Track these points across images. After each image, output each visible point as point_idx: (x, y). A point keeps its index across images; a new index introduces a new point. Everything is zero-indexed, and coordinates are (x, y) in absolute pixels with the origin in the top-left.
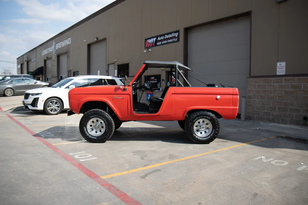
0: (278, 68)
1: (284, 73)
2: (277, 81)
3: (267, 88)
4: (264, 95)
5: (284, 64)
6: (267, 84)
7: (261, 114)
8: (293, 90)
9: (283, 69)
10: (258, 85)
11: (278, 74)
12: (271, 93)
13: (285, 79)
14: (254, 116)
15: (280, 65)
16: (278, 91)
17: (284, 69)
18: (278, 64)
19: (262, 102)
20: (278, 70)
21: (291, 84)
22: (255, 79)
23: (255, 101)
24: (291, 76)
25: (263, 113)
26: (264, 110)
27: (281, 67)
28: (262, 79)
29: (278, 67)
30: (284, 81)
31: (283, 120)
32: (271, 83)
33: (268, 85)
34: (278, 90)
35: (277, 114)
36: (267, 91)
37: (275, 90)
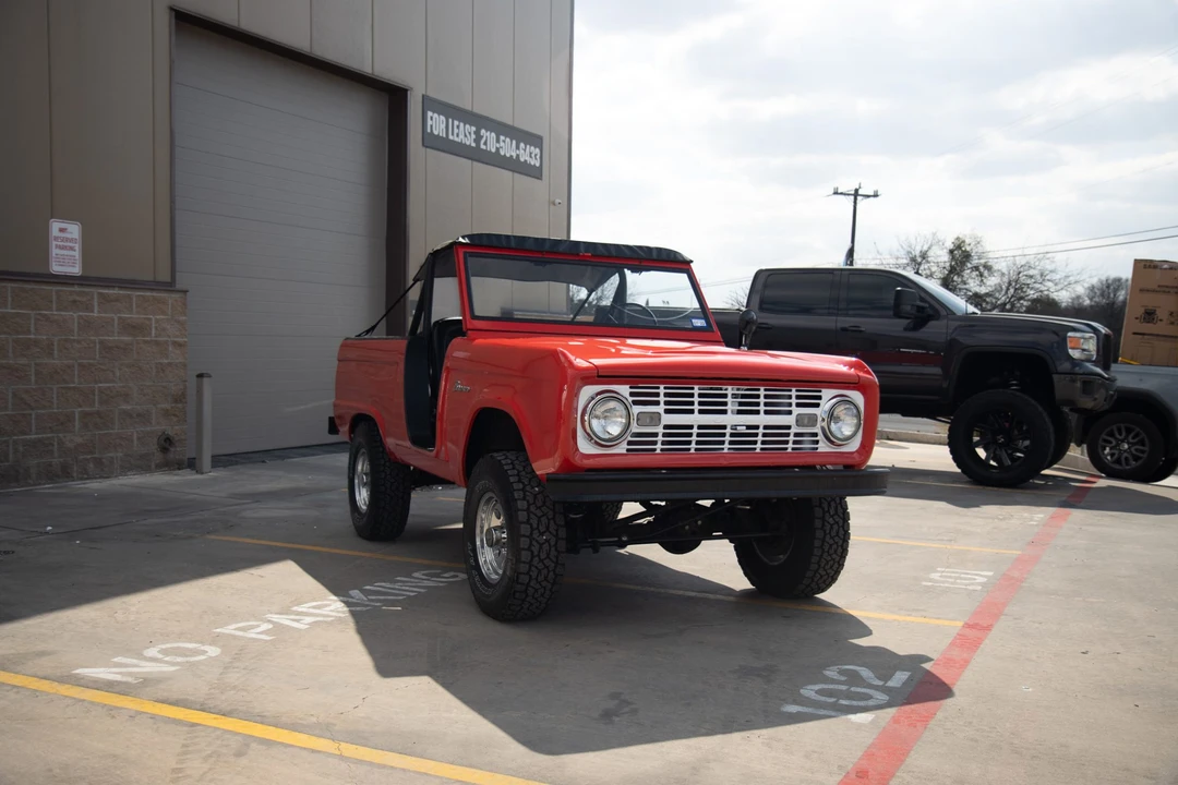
0: (54, 243)
1: (76, 270)
2: (75, 301)
3: (32, 329)
4: (23, 361)
5: (74, 230)
6: (32, 313)
7: (16, 450)
8: (126, 338)
9: (72, 253)
11: (56, 268)
12: (52, 354)
13: (99, 293)
15: (62, 230)
16: (75, 345)
17: (77, 254)
18: (55, 226)
19: (14, 395)
20: (54, 251)
21: (120, 318)
24: (121, 288)
25: (21, 449)
26: (26, 434)
27: (67, 240)
28: (10, 285)
29: (56, 238)
30: (96, 304)
31: (98, 462)
32: (50, 309)
33: (36, 319)
34: (79, 342)
35: (79, 440)
36: (36, 343)
37: (66, 340)
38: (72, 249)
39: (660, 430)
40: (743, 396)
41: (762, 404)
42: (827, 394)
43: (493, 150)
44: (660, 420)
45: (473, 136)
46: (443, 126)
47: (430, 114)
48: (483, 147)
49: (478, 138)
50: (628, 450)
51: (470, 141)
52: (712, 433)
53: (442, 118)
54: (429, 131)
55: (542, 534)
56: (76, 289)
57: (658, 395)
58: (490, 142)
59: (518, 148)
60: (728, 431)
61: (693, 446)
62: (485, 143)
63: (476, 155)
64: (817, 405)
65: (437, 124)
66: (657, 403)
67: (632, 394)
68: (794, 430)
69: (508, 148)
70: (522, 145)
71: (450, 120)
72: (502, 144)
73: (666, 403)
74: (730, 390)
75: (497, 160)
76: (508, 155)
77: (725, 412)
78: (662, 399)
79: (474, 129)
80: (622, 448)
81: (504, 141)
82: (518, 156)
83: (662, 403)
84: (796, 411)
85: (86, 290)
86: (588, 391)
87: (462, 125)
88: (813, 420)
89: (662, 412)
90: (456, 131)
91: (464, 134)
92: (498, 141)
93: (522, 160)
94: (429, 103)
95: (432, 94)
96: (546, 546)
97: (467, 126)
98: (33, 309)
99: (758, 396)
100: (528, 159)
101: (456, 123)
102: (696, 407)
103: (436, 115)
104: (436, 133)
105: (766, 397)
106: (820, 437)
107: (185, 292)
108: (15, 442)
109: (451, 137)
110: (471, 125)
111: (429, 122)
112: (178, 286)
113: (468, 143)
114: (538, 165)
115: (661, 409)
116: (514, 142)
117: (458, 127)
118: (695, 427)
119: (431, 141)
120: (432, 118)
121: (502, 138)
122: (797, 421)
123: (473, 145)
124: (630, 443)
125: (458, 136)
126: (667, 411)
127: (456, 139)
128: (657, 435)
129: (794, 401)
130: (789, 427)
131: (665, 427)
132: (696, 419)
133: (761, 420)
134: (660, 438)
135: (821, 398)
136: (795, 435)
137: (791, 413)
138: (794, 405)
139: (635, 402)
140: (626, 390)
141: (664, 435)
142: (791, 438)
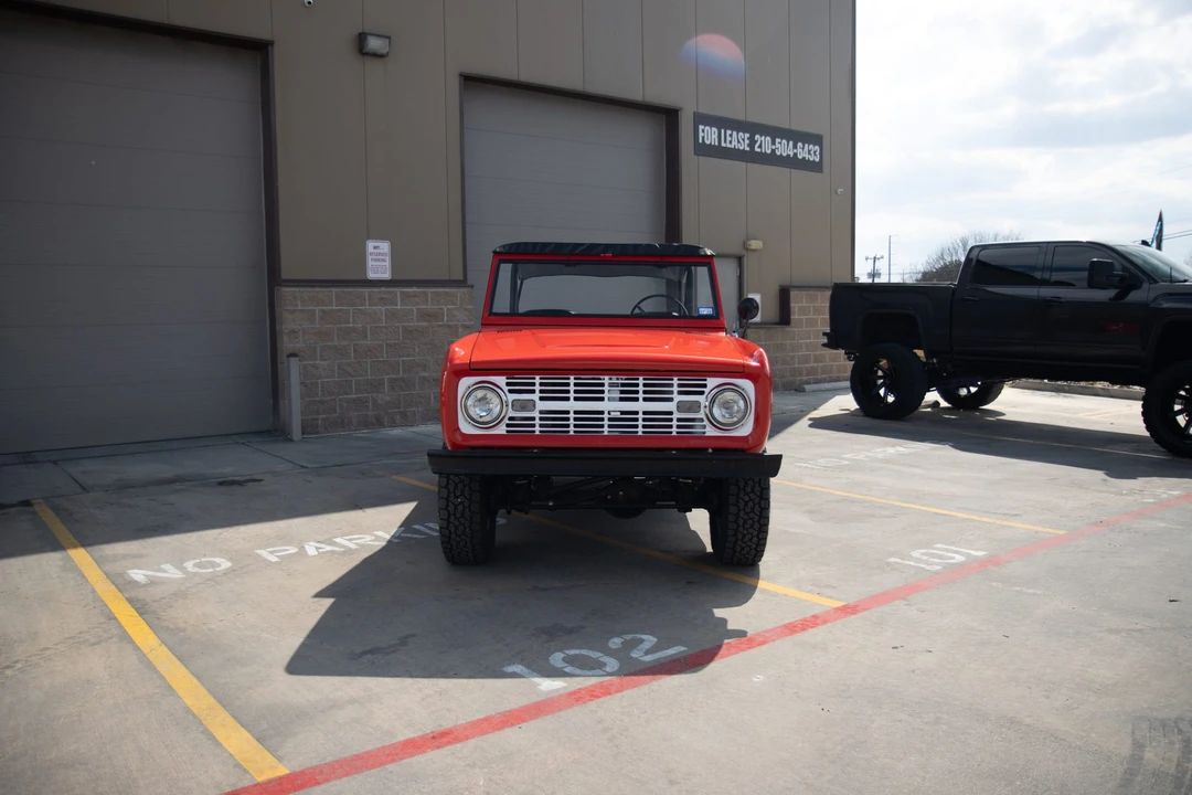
0: (370, 257)
1: (387, 276)
2: (382, 299)
3: (351, 320)
4: (345, 343)
5: (385, 247)
6: (351, 309)
7: (341, 406)
8: (425, 324)
9: (383, 263)
10: (323, 310)
11: (371, 275)
12: (366, 337)
13: (402, 292)
14: (317, 419)
15: (375, 248)
16: (384, 330)
17: (387, 264)
18: (371, 245)
19: (339, 366)
20: (370, 263)
21: (418, 309)
22: (310, 289)
23: (315, 367)
24: (418, 287)
25: (345, 405)
26: (347, 394)
27: (380, 254)
28: (334, 290)
29: (371, 254)
30: (399, 299)
31: (404, 415)
32: (364, 305)
33: (354, 313)
34: (386, 328)
35: (387, 398)
36: (354, 329)
37: (376, 327)
38: (383, 260)
39: (536, 415)
40: (623, 385)
41: (641, 392)
42: (712, 382)
43: (769, 152)
44: (536, 406)
45: (747, 142)
46: (715, 136)
47: (701, 127)
48: (757, 150)
49: (752, 143)
50: (508, 431)
51: (744, 146)
52: (590, 418)
53: (714, 129)
54: (701, 141)
55: (457, 497)
56: (383, 289)
57: (534, 384)
58: (765, 144)
59: (795, 147)
60: (606, 416)
61: (572, 428)
62: (760, 146)
63: (751, 157)
64: (702, 393)
65: (709, 135)
66: (533, 392)
67: (508, 384)
68: (676, 416)
69: (784, 148)
70: (800, 144)
71: (723, 131)
72: (778, 145)
73: (541, 391)
74: (606, 380)
75: (773, 159)
76: (785, 155)
77: (602, 399)
78: (537, 388)
79: (747, 135)
80: (502, 430)
81: (780, 143)
82: (795, 154)
83: (537, 391)
84: (677, 398)
85: (391, 289)
86: (465, 383)
87: (735, 133)
88: (695, 407)
89: (537, 399)
90: (729, 139)
91: (737, 141)
92: (773, 143)
93: (800, 157)
94: (701, 119)
95: (703, 110)
96: (460, 508)
97: (741, 134)
98: (351, 306)
99: (637, 385)
100: (807, 156)
101: (729, 132)
102: (572, 395)
103: (707, 128)
104: (708, 142)
105: (645, 385)
106: (706, 422)
107: (472, 286)
108: (340, 400)
109: (723, 144)
110: (744, 132)
111: (701, 134)
112: (469, 283)
113: (741, 148)
114: (817, 160)
115: (536, 397)
116: (791, 143)
117: (731, 135)
118: (572, 412)
119: (703, 150)
120: (703, 131)
121: (778, 140)
122: (678, 407)
123: (747, 149)
124: (508, 425)
125: (731, 142)
126: (541, 399)
127: (729, 146)
128: (533, 419)
129: (675, 389)
130: (671, 413)
131: (541, 412)
132: (572, 406)
133: (641, 406)
134: (537, 422)
135: (705, 386)
136: (679, 420)
137: (671, 400)
138: (675, 392)
139: (511, 391)
140: (501, 380)
141: (541, 419)
142: (675, 423)
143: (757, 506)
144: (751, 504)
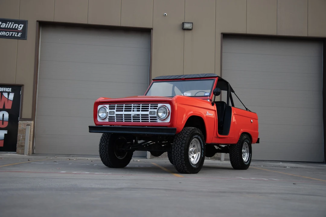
39: (115, 116)
40: (136, 107)
41: (141, 109)
42: (159, 105)
44: (114, 113)
50: (109, 121)
52: (128, 117)
55: (103, 143)
57: (115, 107)
60: (132, 116)
61: (124, 120)
64: (156, 109)
66: (114, 109)
67: (109, 107)
68: (149, 116)
74: (133, 105)
77: (131, 111)
80: (107, 120)
83: (116, 109)
84: (150, 110)
86: (100, 107)
88: (154, 113)
89: (115, 111)
99: (140, 107)
102: (124, 110)
105: (142, 106)
106: (157, 118)
118: (124, 115)
122: (150, 113)
124: (109, 119)
126: (117, 111)
128: (114, 117)
129: (150, 107)
130: (148, 115)
131: (116, 115)
132: (124, 113)
133: (140, 113)
134: (115, 118)
135: (157, 106)
136: (150, 117)
137: (148, 111)
138: (149, 108)
139: (110, 109)
140: (107, 106)
141: (116, 117)
142: (149, 118)
143: (180, 149)
144: (178, 148)
